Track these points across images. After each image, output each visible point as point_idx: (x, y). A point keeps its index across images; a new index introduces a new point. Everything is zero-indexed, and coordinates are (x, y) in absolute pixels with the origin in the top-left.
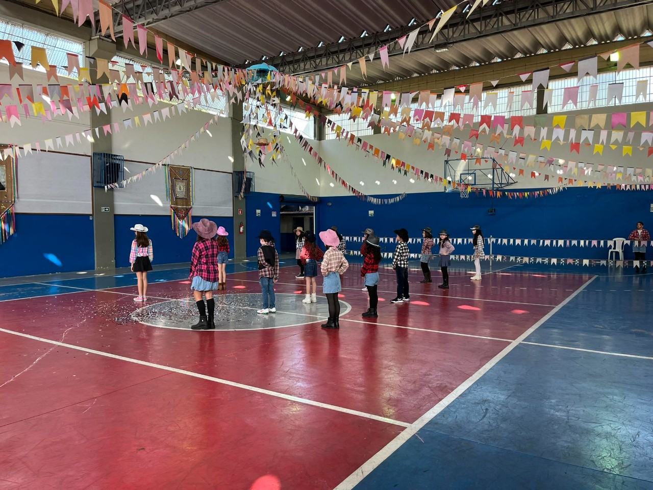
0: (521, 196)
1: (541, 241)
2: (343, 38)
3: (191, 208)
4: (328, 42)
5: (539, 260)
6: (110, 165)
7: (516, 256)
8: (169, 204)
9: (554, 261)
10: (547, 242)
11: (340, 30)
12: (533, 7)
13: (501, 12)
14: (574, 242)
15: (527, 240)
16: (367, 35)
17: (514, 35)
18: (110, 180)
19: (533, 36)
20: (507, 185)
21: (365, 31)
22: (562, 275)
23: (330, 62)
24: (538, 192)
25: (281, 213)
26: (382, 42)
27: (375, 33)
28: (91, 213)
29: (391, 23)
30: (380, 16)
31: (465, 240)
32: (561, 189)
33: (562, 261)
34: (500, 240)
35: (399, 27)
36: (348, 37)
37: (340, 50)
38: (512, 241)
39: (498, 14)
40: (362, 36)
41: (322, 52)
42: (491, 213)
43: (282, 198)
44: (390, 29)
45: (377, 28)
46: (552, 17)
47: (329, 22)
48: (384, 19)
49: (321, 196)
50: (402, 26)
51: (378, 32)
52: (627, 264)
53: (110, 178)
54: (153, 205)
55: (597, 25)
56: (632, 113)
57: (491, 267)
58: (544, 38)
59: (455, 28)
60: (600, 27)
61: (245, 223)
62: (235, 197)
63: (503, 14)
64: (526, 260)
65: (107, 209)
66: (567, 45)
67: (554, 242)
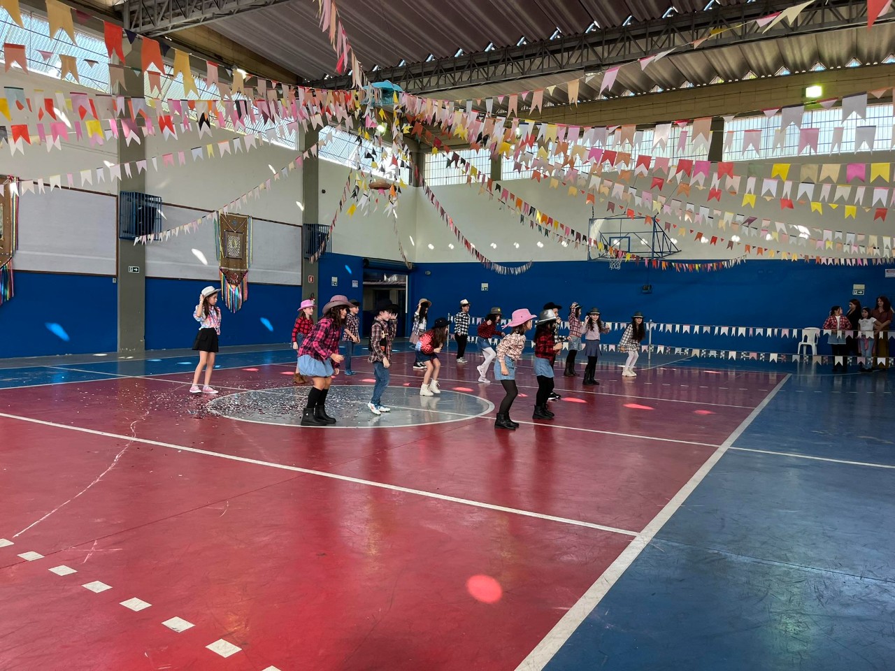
0: (690, 268)
1: (717, 329)
2: (460, 51)
3: (247, 272)
4: (441, 56)
5: (713, 353)
6: (143, 209)
7: (683, 347)
8: (217, 266)
9: (733, 354)
10: (725, 330)
11: (459, 40)
12: (715, 22)
13: (673, 27)
14: (760, 331)
15: (698, 326)
16: (493, 49)
17: (686, 60)
18: (143, 230)
19: (707, 61)
20: (669, 254)
21: (491, 44)
22: (743, 373)
23: (441, 82)
24: (711, 265)
25: (364, 283)
26: (515, 58)
27: (505, 46)
28: (115, 274)
29: (528, 34)
30: (515, 25)
31: (616, 324)
32: (739, 261)
33: (743, 355)
34: (662, 325)
35: (538, 40)
36: (467, 50)
37: (457, 67)
38: (678, 327)
39: (670, 30)
40: (486, 50)
41: (431, 69)
42: (646, 291)
43: (366, 261)
44: (525, 43)
45: (509, 41)
46: (740, 37)
47: (446, 30)
48: (519, 29)
49: (417, 261)
50: (541, 40)
51: (509, 46)
52: (827, 360)
53: (143, 226)
54: (198, 265)
55: (793, 50)
56: (872, 164)
57: (649, 362)
58: (723, 63)
59: (611, 46)
60: (795, 52)
61: (316, 295)
62: (305, 259)
63: (676, 29)
64: (696, 352)
65: (136, 270)
66: (749, 73)
67: (734, 329)
